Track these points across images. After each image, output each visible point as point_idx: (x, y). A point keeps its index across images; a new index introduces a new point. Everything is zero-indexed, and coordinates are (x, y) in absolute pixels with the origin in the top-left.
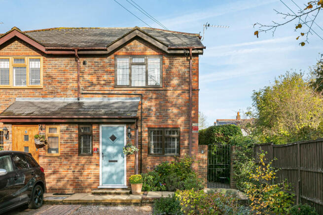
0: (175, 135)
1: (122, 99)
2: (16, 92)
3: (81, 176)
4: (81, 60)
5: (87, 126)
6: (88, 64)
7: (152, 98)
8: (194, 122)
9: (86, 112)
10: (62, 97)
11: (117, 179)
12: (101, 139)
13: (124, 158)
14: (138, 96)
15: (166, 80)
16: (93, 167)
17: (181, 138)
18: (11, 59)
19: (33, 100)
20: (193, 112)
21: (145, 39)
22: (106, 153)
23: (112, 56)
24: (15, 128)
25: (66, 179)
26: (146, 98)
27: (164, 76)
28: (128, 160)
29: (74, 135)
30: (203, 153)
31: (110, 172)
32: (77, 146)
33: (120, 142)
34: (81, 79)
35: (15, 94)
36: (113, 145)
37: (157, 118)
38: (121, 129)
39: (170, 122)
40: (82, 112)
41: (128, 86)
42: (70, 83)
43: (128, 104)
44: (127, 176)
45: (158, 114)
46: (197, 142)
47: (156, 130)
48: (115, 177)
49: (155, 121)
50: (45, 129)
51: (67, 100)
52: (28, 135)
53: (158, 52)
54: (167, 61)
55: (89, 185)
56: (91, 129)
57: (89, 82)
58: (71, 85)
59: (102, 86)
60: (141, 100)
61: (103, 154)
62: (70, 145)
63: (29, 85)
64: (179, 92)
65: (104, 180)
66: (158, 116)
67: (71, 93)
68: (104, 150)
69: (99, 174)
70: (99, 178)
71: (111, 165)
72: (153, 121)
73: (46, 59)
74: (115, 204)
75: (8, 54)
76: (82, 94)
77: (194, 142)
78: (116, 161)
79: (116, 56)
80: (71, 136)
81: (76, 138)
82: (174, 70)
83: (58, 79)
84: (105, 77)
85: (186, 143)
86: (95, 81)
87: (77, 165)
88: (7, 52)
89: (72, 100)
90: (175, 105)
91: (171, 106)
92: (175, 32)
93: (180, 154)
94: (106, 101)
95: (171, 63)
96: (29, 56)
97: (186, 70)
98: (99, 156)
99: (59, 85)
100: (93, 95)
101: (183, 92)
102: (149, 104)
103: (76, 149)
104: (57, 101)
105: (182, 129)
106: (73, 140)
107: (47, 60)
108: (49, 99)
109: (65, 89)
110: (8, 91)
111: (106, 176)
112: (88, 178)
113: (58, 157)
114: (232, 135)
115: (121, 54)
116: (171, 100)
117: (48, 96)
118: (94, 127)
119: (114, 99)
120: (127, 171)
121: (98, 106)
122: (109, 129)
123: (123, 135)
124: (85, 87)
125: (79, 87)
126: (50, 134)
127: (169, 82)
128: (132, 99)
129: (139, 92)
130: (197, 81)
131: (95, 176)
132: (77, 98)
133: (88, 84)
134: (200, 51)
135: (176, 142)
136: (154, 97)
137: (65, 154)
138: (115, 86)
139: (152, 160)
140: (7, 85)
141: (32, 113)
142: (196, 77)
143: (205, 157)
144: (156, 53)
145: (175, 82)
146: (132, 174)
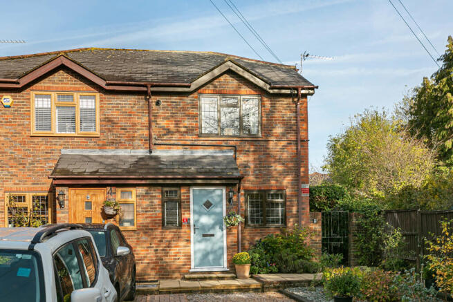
0: (280, 200)
1: (208, 152)
2: (62, 141)
3: (167, 256)
4: (154, 99)
5: (173, 189)
6: (163, 104)
7: (248, 151)
8: (304, 183)
9: (172, 170)
10: (126, 148)
11: (214, 259)
12: (192, 206)
13: (222, 230)
14: (230, 148)
15: (267, 127)
16: (182, 244)
17: (288, 203)
18: (54, 95)
19: (86, 153)
20: (302, 169)
21: (241, 73)
22: (198, 225)
23: (195, 94)
24: (73, 191)
25: (146, 261)
26: (241, 151)
27: (264, 122)
28: (228, 234)
29: (156, 202)
30: (317, 223)
31: (205, 250)
32: (161, 215)
33: (218, 210)
34: (153, 125)
35: (60, 145)
36: (209, 214)
37: (256, 178)
38: (218, 192)
39: (273, 182)
40: (166, 171)
41: (217, 135)
42: (139, 129)
43: (220, 159)
44: (228, 255)
45: (257, 172)
46: (308, 209)
47: (255, 193)
48: (211, 257)
49: (253, 181)
50: (115, 193)
51: (135, 152)
52: (91, 202)
53: (256, 91)
54: (268, 103)
55: (176, 268)
56: (179, 192)
57: (165, 129)
58: (140, 132)
59: (182, 135)
60: (235, 154)
61: (194, 226)
62: (152, 215)
63: (79, 132)
64: (284, 143)
65: (197, 261)
66: (257, 175)
67: (140, 143)
68: (197, 221)
69: (190, 253)
70: (190, 259)
71: (207, 240)
72: (250, 182)
73: (104, 96)
74: (229, 291)
75: (49, 89)
76: (155, 144)
77: (303, 209)
78: (213, 235)
79: (200, 94)
80: (152, 202)
81: (159, 205)
82: (277, 115)
83: (122, 123)
84: (187, 123)
85: (294, 209)
86: (172, 127)
87: (161, 241)
88: (49, 85)
89: (141, 152)
90: (279, 161)
91: (274, 162)
92: (259, 61)
93: (286, 224)
94: (188, 154)
95: (273, 106)
96: (79, 91)
97: (292, 115)
98: (190, 228)
99: (123, 131)
100: (169, 146)
101: (288, 144)
102: (246, 159)
103: (159, 220)
104: (120, 154)
105: (288, 191)
106: (155, 208)
107: (105, 98)
108: (110, 152)
109: (132, 139)
110: (49, 139)
111: (199, 255)
112: (175, 259)
113: (134, 231)
114: (338, 199)
115: (207, 92)
116: (274, 153)
117: (108, 147)
118: (183, 190)
119: (199, 153)
120: (228, 248)
121: (182, 162)
122: (203, 192)
123: (222, 200)
124: (160, 136)
125: (150, 135)
126: (123, 200)
127: (271, 131)
128: (223, 152)
129: (232, 143)
130: (307, 130)
131: (185, 256)
132: (148, 150)
133: (163, 132)
134: (311, 91)
135: (280, 209)
136: (252, 149)
137: (145, 226)
138: (200, 135)
139: (251, 233)
140: (49, 132)
141: (97, 171)
142: (305, 124)
143: (318, 227)
144: (253, 92)
145: (279, 130)
146: (234, 251)
